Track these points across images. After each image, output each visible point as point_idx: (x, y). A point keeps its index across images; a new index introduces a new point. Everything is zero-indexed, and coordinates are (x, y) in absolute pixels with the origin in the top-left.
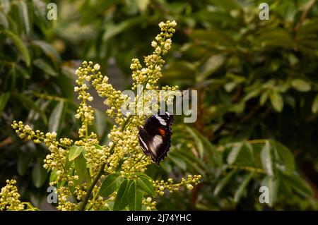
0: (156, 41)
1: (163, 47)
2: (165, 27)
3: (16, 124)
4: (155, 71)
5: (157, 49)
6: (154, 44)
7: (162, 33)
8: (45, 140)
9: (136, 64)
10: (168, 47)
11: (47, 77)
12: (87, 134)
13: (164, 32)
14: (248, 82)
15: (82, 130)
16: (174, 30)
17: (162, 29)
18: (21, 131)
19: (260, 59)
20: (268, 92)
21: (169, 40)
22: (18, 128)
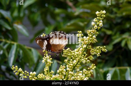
0: (94, 22)
1: (98, 25)
2: (99, 14)
3: (14, 68)
4: (93, 38)
5: (95, 26)
6: (93, 23)
7: (98, 18)
8: (30, 76)
9: (80, 34)
10: (101, 25)
11: (4, 29)
12: (49, 72)
13: (99, 17)
14: (113, 33)
15: (46, 69)
16: (105, 16)
17: (98, 15)
18: (17, 72)
19: (119, 21)
20: (126, 40)
21: (101, 21)
22: (15, 70)
